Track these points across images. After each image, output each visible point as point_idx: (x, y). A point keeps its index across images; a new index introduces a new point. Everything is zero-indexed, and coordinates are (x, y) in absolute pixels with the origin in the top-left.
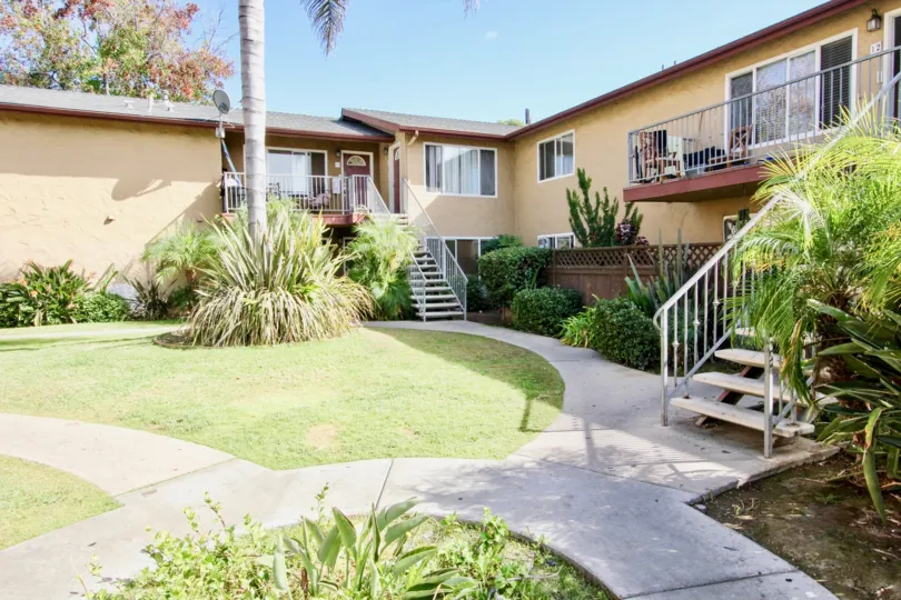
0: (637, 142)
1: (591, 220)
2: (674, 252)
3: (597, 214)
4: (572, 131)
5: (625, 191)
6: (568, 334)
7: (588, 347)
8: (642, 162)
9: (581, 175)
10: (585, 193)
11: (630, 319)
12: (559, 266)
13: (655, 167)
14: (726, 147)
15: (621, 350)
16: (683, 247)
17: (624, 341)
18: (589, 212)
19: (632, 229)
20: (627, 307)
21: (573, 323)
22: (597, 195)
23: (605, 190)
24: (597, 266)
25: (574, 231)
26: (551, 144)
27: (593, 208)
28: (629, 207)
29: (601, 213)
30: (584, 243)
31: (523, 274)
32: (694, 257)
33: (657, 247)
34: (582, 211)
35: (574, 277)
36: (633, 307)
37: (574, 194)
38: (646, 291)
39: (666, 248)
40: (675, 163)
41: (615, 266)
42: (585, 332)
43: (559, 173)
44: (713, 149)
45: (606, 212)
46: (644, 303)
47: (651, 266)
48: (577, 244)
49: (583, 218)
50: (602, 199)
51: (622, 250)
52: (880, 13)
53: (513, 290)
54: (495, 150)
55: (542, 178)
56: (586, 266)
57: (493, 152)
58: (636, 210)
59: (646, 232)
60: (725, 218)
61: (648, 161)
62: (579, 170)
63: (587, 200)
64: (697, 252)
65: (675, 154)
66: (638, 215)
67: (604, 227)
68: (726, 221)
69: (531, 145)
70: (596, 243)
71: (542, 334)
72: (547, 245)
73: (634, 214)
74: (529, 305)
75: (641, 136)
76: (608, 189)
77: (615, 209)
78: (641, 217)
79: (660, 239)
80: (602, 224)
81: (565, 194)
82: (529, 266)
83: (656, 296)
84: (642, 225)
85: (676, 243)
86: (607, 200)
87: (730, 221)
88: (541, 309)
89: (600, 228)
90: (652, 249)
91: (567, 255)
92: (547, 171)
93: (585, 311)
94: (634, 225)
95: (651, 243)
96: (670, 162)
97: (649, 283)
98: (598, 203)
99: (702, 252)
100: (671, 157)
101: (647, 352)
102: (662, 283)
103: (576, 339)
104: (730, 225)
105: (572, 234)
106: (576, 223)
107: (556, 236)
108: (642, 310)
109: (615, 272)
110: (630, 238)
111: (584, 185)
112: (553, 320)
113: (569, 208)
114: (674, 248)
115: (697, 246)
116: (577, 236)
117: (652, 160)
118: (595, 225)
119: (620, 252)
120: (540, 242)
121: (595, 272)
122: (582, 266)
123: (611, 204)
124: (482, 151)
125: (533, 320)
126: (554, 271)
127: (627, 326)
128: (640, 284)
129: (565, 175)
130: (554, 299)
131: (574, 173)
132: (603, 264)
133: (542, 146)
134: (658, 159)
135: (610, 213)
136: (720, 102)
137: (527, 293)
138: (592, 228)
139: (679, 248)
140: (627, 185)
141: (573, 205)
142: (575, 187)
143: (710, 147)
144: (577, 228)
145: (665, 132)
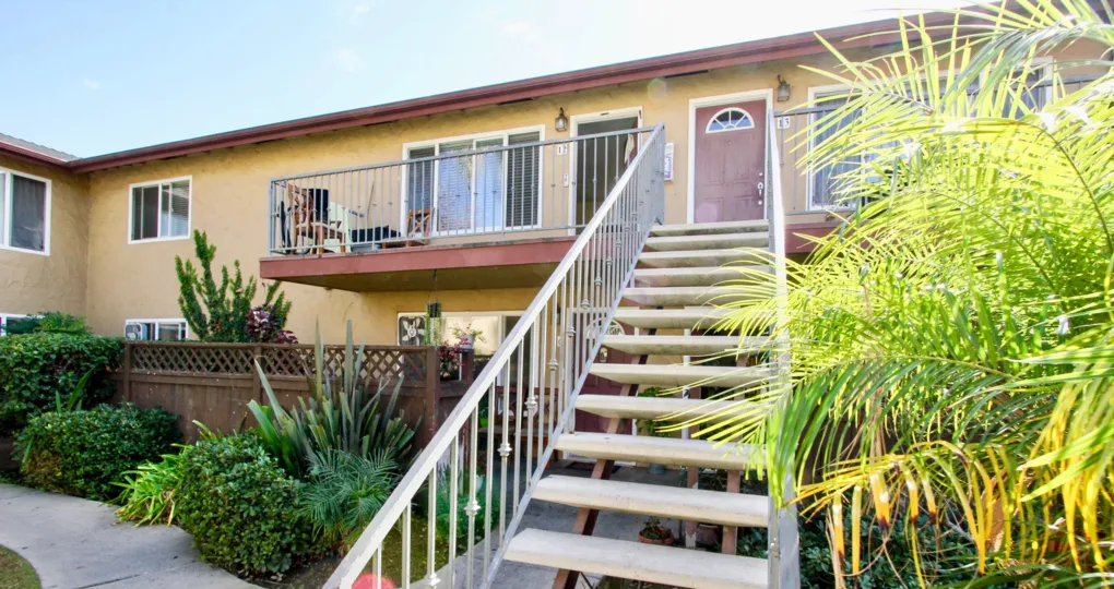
0: (282, 195)
1: (214, 304)
2: (338, 357)
3: (223, 296)
4: (189, 178)
5: (263, 262)
6: (135, 497)
7: (175, 521)
8: (290, 225)
9: (200, 240)
10: (206, 265)
11: (254, 484)
12: (136, 370)
13: (311, 236)
14: (403, 229)
15: (233, 544)
16: (355, 349)
17: (241, 527)
18: (211, 292)
19: (273, 318)
20: (249, 459)
21: (148, 478)
22: (225, 270)
23: (237, 264)
24: (206, 373)
25: (187, 316)
26: (152, 192)
27: (218, 287)
28: (272, 290)
29: (230, 295)
30: (202, 334)
31: (54, 384)
32: (370, 365)
33: (312, 348)
34: (199, 290)
35: (166, 390)
36: (264, 458)
37: (189, 266)
38: (290, 426)
39: (328, 349)
40: (340, 236)
41: (238, 375)
42: (171, 494)
43: (164, 233)
44: (386, 229)
45: (237, 294)
46: (286, 449)
47: (300, 376)
48: (191, 335)
49: (201, 300)
50: (232, 276)
51: (252, 349)
52: (566, 113)
53: (24, 413)
54: (49, 183)
55: (136, 236)
56: (187, 372)
57: (43, 185)
58: (282, 295)
59: (298, 326)
60: (400, 315)
61: (300, 226)
62: (197, 233)
63: (208, 275)
64: (376, 358)
65: (339, 223)
66: (284, 303)
67: (235, 314)
68: (401, 319)
69: (120, 188)
70: (221, 336)
71: (83, 494)
72: (142, 334)
73: (279, 301)
74: (57, 441)
75: (290, 190)
76: (241, 263)
77: (251, 291)
78: (289, 305)
79: (318, 338)
80: (231, 310)
81: (174, 265)
82: (70, 368)
83: (308, 433)
84: (290, 316)
85: (342, 342)
86: (239, 279)
87: (407, 319)
88: (82, 449)
89: (227, 316)
90: (304, 348)
91: (164, 351)
92: (146, 227)
93: (176, 451)
94: (277, 315)
95: (302, 340)
96: (332, 232)
97: (294, 412)
98: (226, 282)
99: (382, 358)
100: (334, 226)
101: (289, 545)
102: (319, 410)
103: (151, 509)
104: (405, 324)
105: (184, 320)
106: (189, 305)
107: (157, 321)
108: (282, 464)
109: (240, 384)
110: (270, 331)
111: (204, 253)
112: (110, 467)
113: (180, 284)
114: (339, 350)
115: (376, 350)
116: (191, 324)
117: (306, 224)
118: (221, 311)
119: (248, 352)
120: (129, 329)
121: (204, 382)
122: (179, 372)
123: (245, 284)
124: (16, 178)
125: (64, 470)
126: (126, 379)
127: (249, 501)
128: (279, 412)
129: (173, 238)
130: (115, 429)
131: (189, 236)
132: (217, 369)
133: (137, 192)
134: (315, 224)
135: (243, 296)
136: (397, 161)
137: (51, 421)
138: (213, 314)
139: (348, 353)
140: (267, 255)
141: (186, 280)
142: (190, 255)
143: (382, 226)
144: (192, 312)
145: (326, 192)
